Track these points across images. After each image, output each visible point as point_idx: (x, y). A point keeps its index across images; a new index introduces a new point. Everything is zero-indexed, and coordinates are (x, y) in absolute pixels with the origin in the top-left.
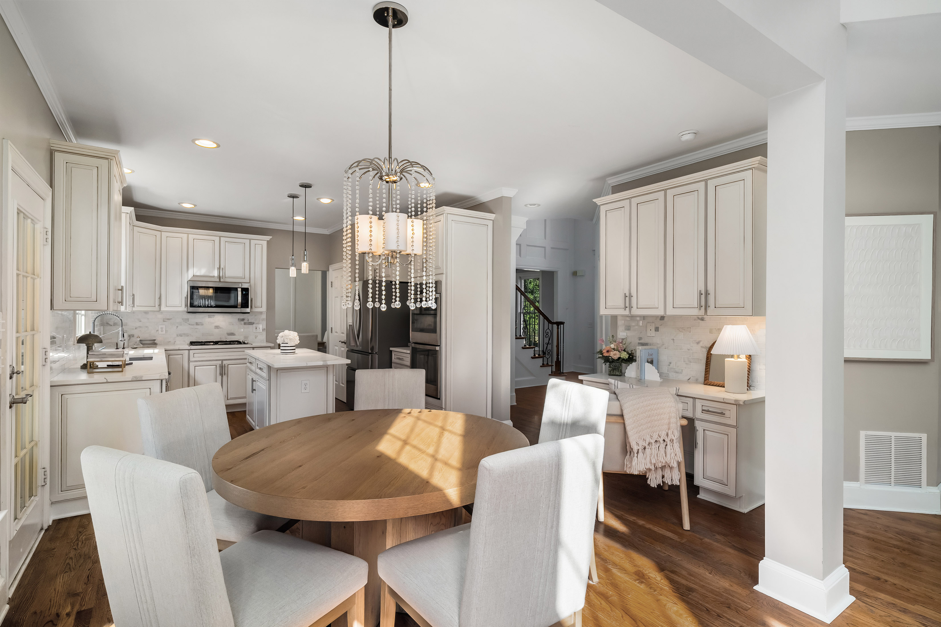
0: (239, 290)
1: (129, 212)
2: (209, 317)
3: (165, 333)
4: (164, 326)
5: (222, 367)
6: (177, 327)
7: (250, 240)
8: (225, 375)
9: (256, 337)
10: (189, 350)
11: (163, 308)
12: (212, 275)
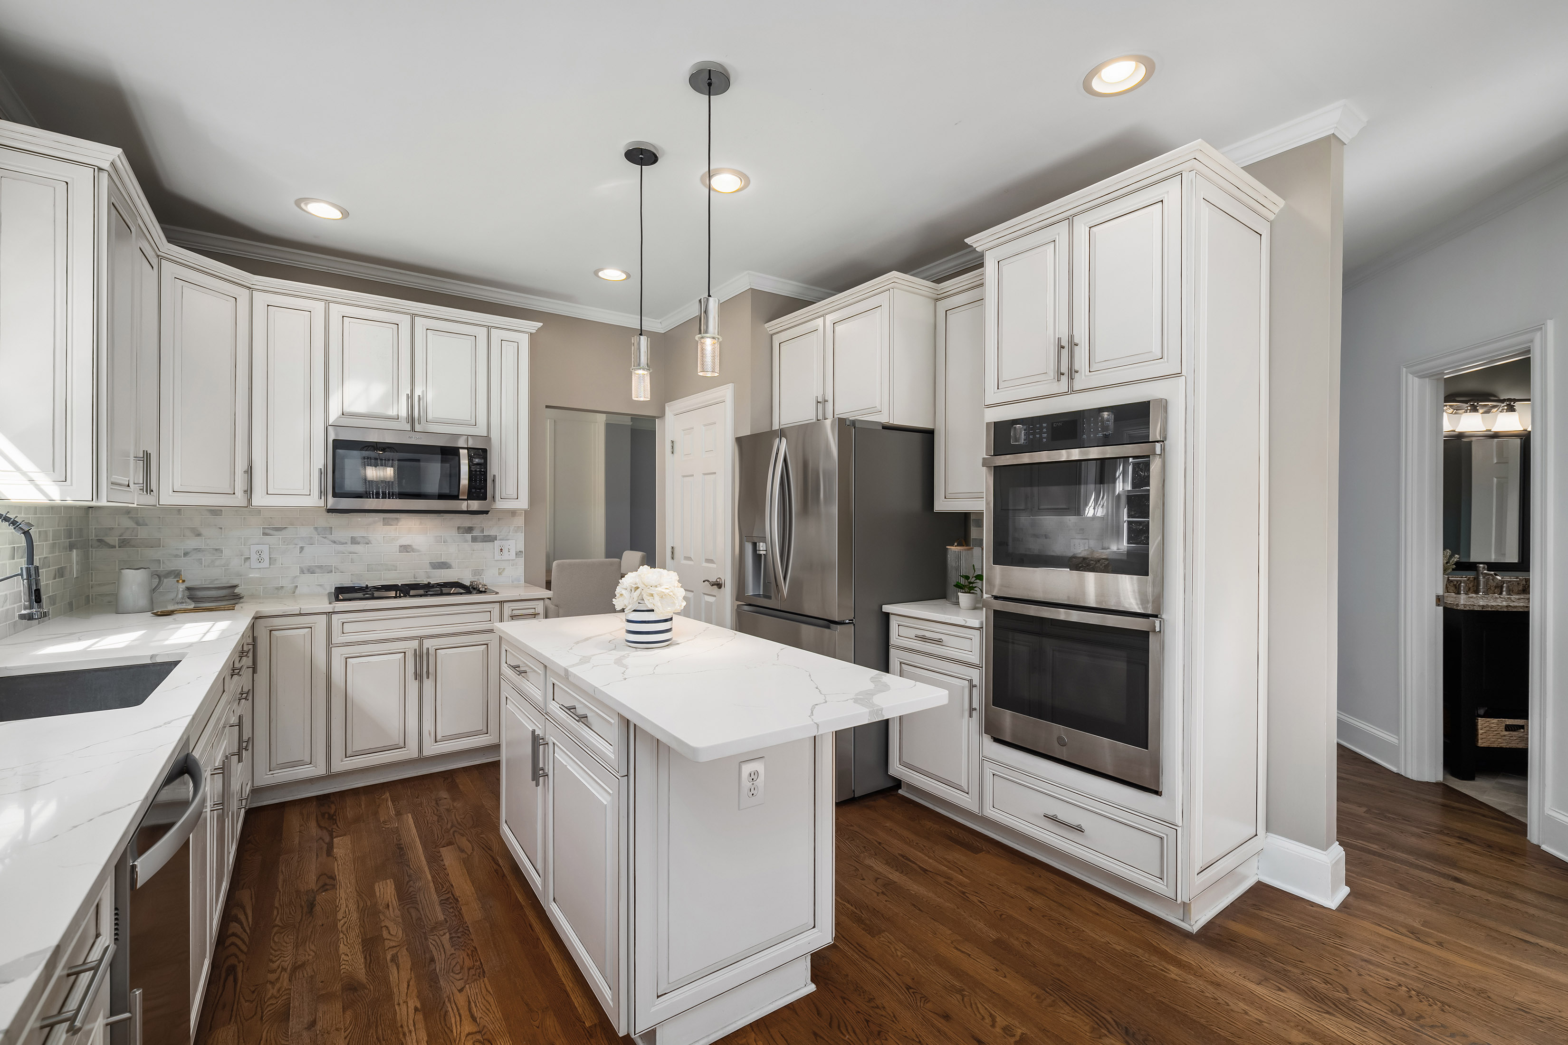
2: (386, 523)
3: (268, 566)
4: (266, 549)
5: (421, 657)
6: (302, 548)
7: (489, 328)
8: (428, 677)
9: (500, 571)
10: (329, 613)
11: (259, 499)
12: (392, 412)
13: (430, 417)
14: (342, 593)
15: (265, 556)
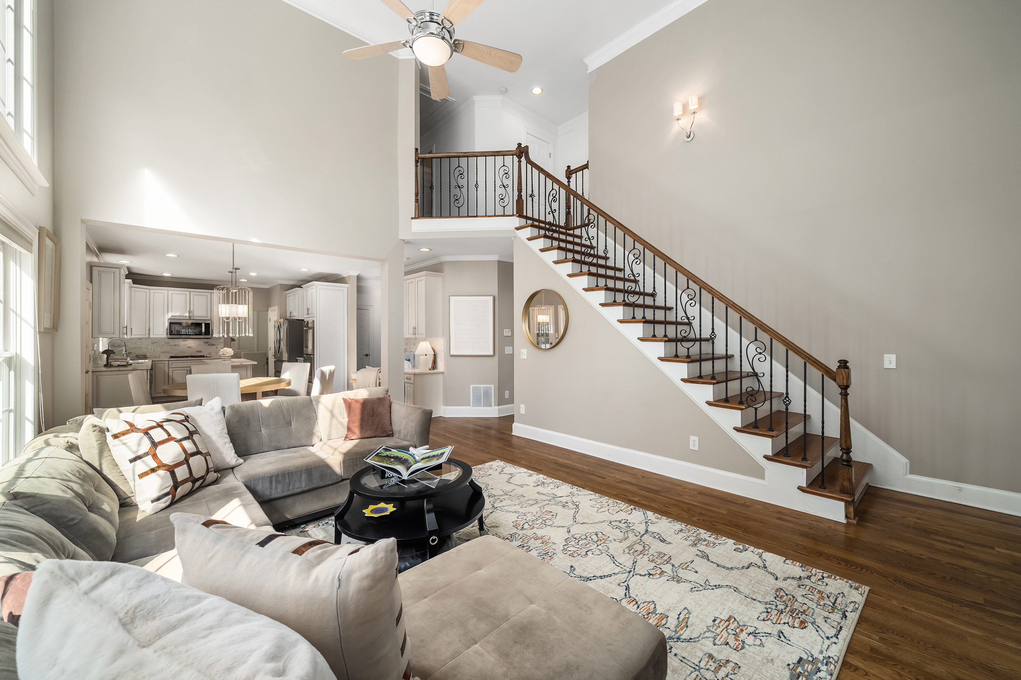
0: (203, 324)
1: (129, 281)
2: (184, 341)
3: (153, 351)
4: (152, 347)
5: (190, 371)
6: (162, 347)
10: (169, 361)
11: (151, 336)
12: (185, 315)
13: (195, 315)
14: (171, 357)
15: (152, 349)
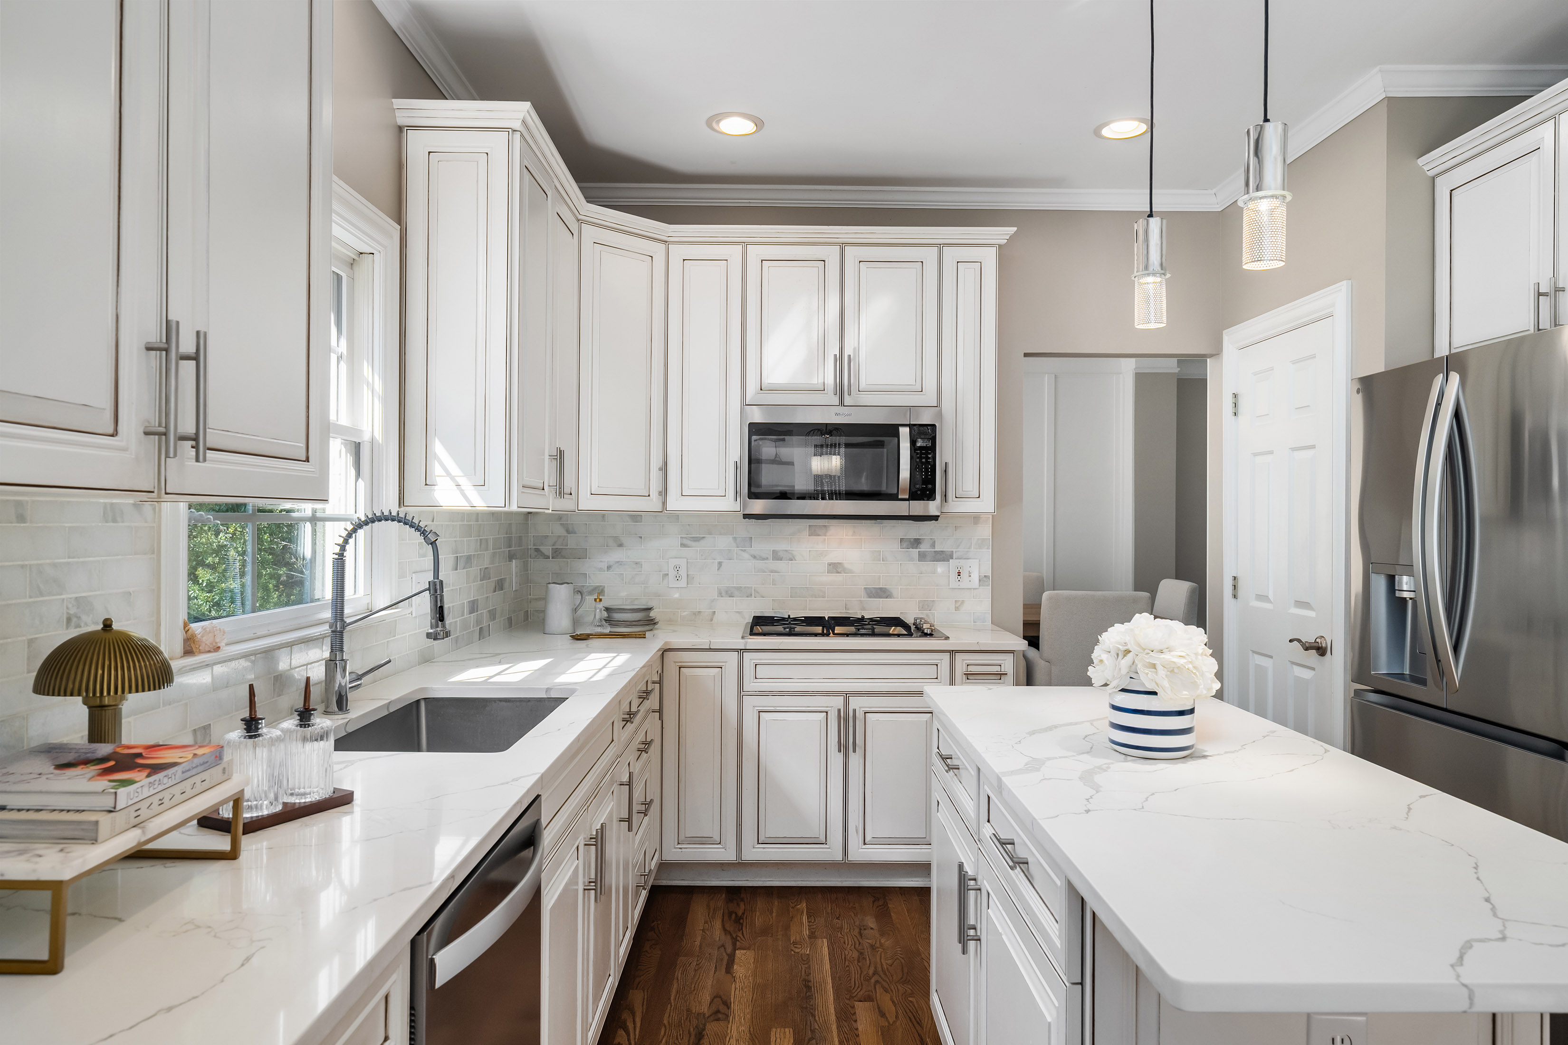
0: (904, 432)
1: (517, 125)
2: (813, 532)
3: (685, 586)
4: (683, 563)
5: (846, 720)
6: (720, 564)
7: (940, 247)
8: (854, 751)
9: (957, 606)
10: (741, 650)
11: (675, 503)
12: (816, 381)
13: (863, 381)
15: (683, 572)
